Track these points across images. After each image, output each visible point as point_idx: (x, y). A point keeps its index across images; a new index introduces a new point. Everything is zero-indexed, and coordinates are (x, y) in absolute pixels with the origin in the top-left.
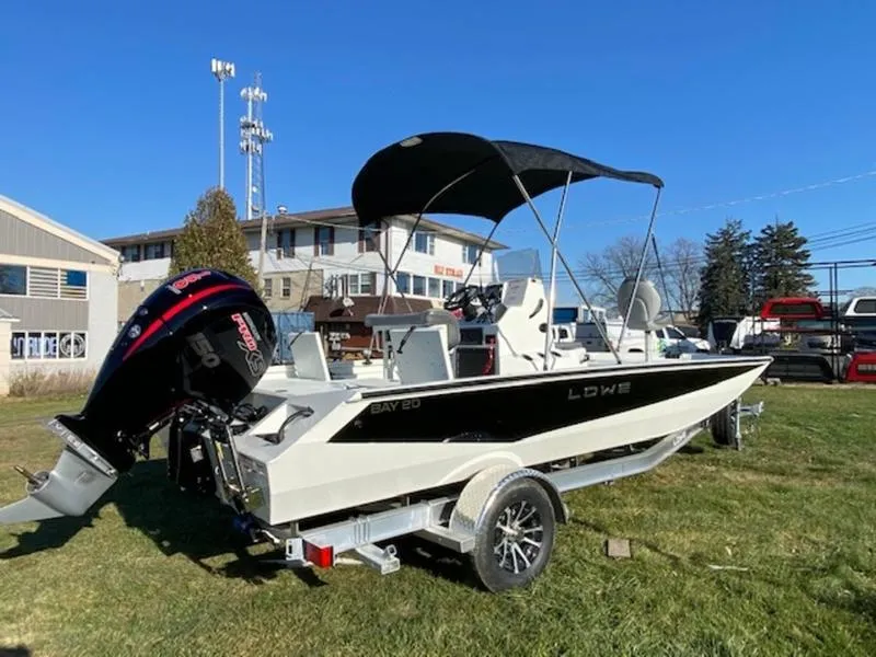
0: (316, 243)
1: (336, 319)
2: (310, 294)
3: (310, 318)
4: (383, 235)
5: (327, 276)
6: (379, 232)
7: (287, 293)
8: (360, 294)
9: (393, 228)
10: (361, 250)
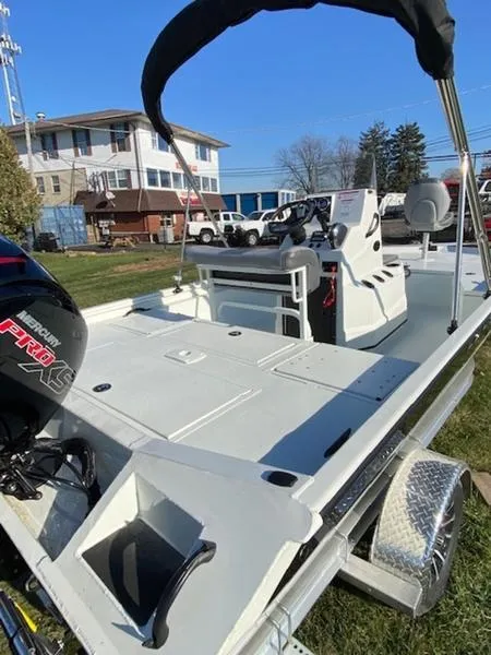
0: (76, 146)
1: (102, 210)
2: (77, 189)
3: (80, 210)
4: (131, 136)
5: (89, 173)
6: (128, 134)
7: (57, 189)
8: (118, 188)
9: (139, 130)
10: (114, 151)
